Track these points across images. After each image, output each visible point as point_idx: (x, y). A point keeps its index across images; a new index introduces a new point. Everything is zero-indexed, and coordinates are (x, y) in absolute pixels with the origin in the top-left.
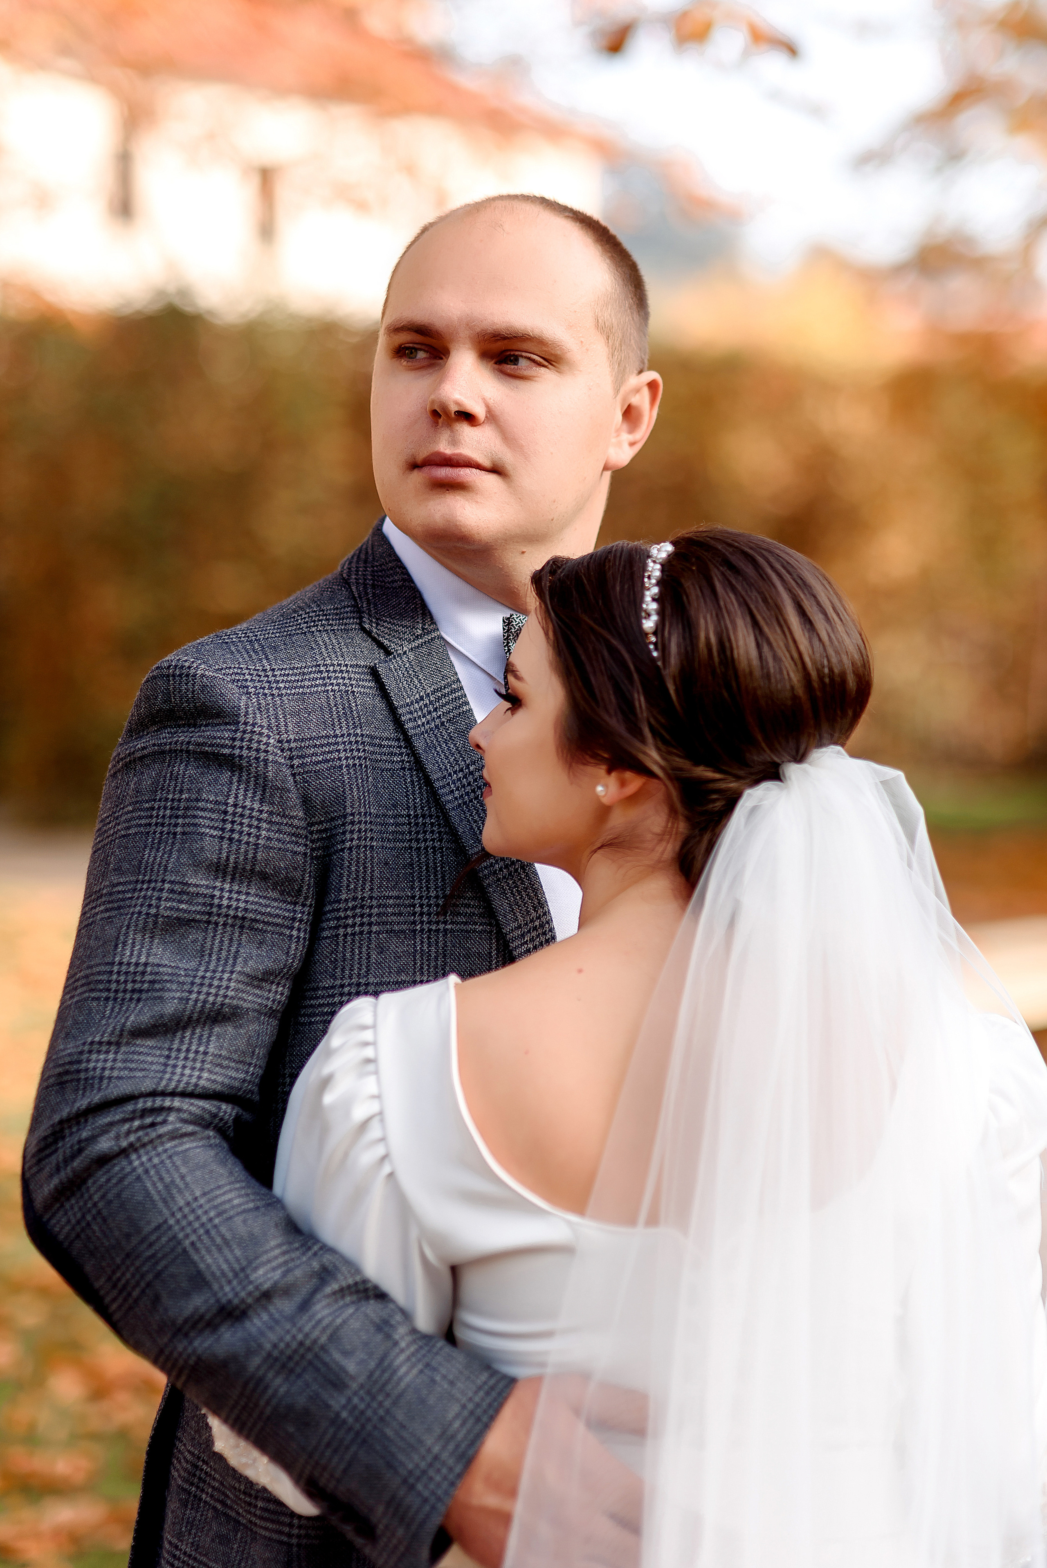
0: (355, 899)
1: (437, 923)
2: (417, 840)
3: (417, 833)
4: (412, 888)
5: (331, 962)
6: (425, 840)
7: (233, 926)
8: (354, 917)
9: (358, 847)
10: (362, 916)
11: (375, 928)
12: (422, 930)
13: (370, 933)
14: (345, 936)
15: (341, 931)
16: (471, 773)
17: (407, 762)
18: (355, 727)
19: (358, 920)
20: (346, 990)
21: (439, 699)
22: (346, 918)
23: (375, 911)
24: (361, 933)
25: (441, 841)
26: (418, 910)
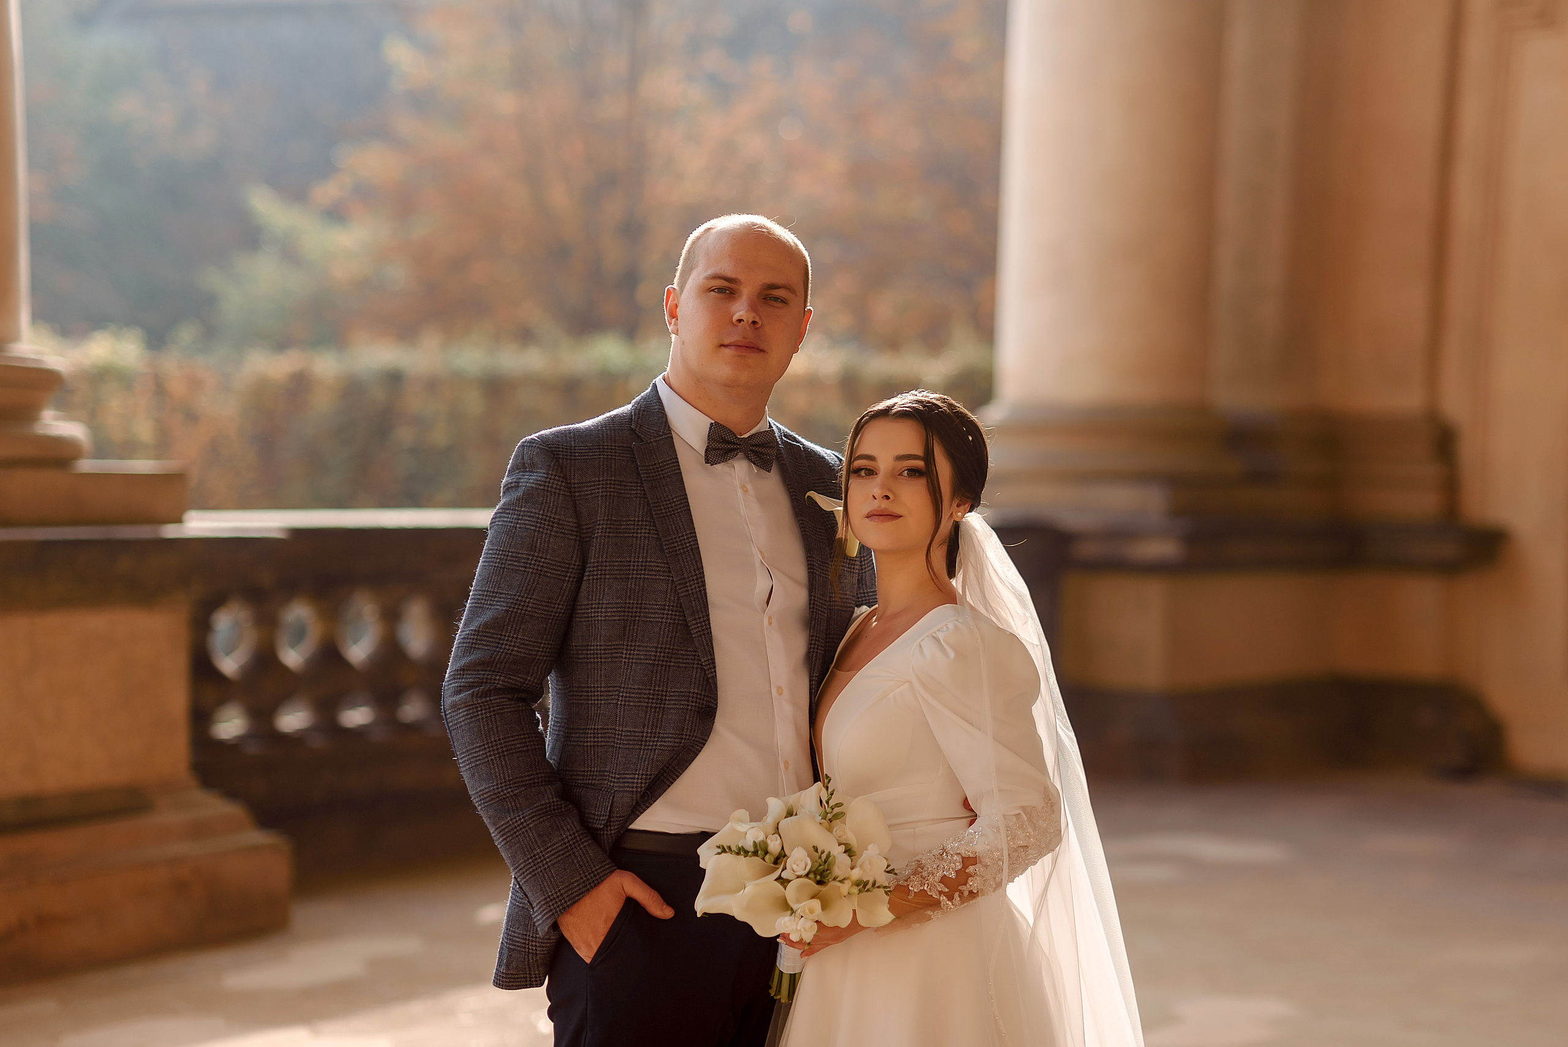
0: (598, 562)
3: (637, 529)
4: (630, 557)
5: (587, 592)
6: (641, 533)
7: (536, 574)
8: (597, 571)
9: (601, 536)
10: (601, 570)
11: (607, 577)
12: (632, 578)
13: (605, 579)
14: (593, 580)
15: (591, 577)
16: (674, 502)
18: (612, 476)
19: (599, 572)
20: (593, 606)
21: (665, 465)
22: (593, 571)
24: (601, 579)
25: (649, 533)
26: (632, 568)
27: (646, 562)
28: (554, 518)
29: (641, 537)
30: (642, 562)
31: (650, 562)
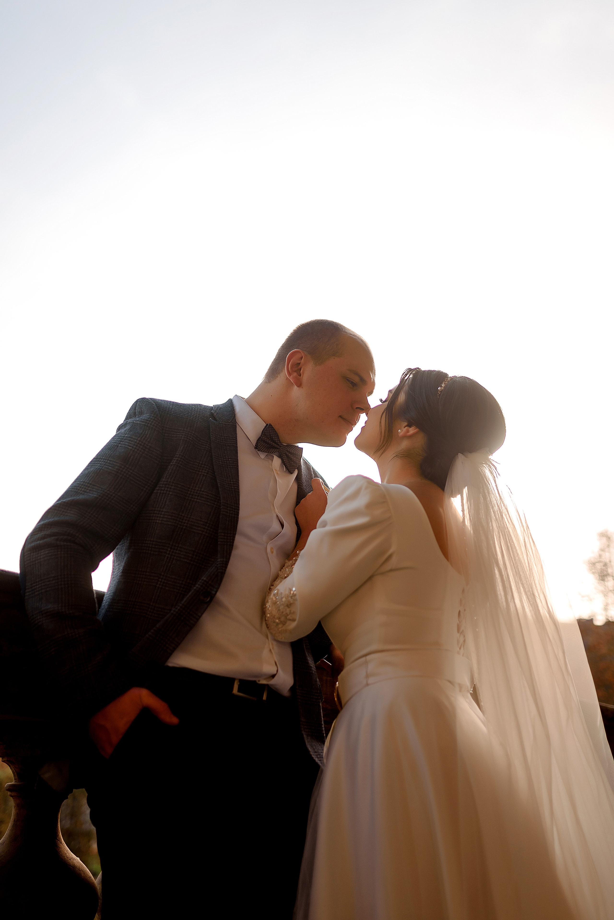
1: (195, 498)
2: (199, 471)
3: (200, 469)
6: (202, 472)
10: (168, 488)
11: (171, 493)
13: (169, 494)
14: (160, 493)
15: (159, 491)
17: (207, 448)
19: (166, 489)
21: (227, 439)
22: (162, 487)
23: (173, 487)
24: (166, 493)
25: (207, 473)
26: (189, 492)
27: (201, 491)
28: (147, 445)
29: (201, 474)
30: (198, 490)
31: (203, 491)
